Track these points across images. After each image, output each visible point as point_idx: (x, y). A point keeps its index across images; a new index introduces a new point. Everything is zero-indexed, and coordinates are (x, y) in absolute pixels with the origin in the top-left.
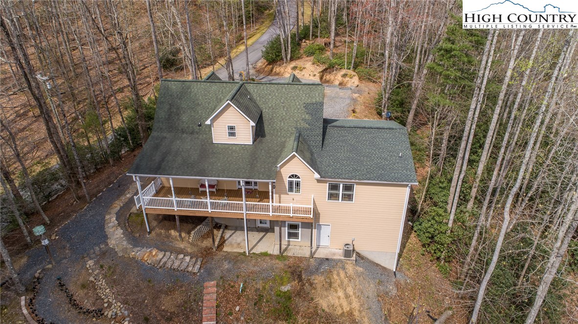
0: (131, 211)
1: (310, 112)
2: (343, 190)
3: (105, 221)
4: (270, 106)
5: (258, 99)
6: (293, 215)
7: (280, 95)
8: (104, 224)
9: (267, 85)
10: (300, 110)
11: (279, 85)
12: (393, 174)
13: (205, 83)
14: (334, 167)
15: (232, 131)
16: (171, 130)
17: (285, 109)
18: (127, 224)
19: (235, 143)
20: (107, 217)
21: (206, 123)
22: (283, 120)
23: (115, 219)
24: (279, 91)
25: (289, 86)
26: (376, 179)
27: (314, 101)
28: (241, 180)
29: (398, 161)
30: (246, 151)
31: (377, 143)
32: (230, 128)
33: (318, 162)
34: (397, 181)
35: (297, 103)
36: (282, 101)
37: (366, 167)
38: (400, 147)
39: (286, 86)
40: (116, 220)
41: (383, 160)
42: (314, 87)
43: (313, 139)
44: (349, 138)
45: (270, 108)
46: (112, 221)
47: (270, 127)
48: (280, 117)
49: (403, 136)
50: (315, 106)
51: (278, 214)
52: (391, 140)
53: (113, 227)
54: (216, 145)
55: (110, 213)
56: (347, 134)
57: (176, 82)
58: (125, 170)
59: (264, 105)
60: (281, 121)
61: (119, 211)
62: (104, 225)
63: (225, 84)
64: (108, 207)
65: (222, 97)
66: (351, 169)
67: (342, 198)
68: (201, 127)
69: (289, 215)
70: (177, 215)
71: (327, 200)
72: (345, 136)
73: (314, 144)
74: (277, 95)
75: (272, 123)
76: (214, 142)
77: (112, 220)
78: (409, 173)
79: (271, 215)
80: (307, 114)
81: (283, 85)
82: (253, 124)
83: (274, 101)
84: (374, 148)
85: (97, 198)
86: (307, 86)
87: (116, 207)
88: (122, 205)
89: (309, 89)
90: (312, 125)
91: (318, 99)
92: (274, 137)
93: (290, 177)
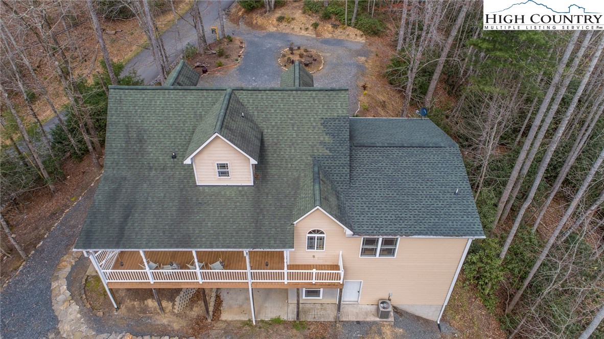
0: (88, 273)
1: (330, 132)
2: (382, 244)
3: (51, 291)
4: (273, 124)
5: (256, 113)
6: (317, 281)
7: (286, 107)
8: (50, 296)
9: (267, 92)
10: (317, 129)
11: (284, 92)
12: (450, 223)
13: (175, 91)
14: (369, 215)
15: (223, 170)
16: (132, 165)
17: (295, 129)
18: (84, 296)
19: (228, 184)
20: (54, 285)
21: (185, 163)
22: (293, 144)
23: (65, 287)
24: (285, 102)
25: (299, 92)
26: (429, 233)
27: (335, 115)
28: (246, 251)
29: (454, 200)
30: (245, 197)
31: (423, 172)
32: (220, 167)
33: (347, 208)
34: (457, 234)
35: (312, 119)
36: (290, 116)
37: (413, 213)
38: (454, 176)
39: (294, 92)
40: (68, 289)
41: (434, 200)
42: (334, 93)
43: (337, 172)
44: (384, 165)
45: (273, 127)
46: (62, 292)
47: (275, 155)
48: (289, 141)
49: (455, 157)
50: (337, 122)
51: (297, 281)
52: (440, 165)
53: (64, 302)
54: (201, 188)
55: (57, 278)
56: (380, 158)
57: (131, 91)
58: (73, 199)
59: (264, 123)
60: (290, 147)
61: (70, 273)
62: (50, 299)
63: (205, 91)
64: (54, 265)
65: (203, 113)
66: (394, 218)
67: (380, 253)
68: (176, 160)
69: (311, 281)
70: (154, 289)
71: (360, 257)
72: (379, 162)
73: (338, 179)
74: (282, 107)
75: (278, 150)
76: (198, 184)
77: (61, 288)
78: (471, 221)
79: (286, 283)
80: (326, 135)
81: (289, 92)
82: (254, 162)
83: (279, 116)
84: (420, 181)
85: (36, 251)
86: (324, 93)
87: (65, 267)
88: (74, 264)
89: (327, 98)
90: (335, 151)
91: (340, 112)
92: (282, 170)
93: (310, 233)
